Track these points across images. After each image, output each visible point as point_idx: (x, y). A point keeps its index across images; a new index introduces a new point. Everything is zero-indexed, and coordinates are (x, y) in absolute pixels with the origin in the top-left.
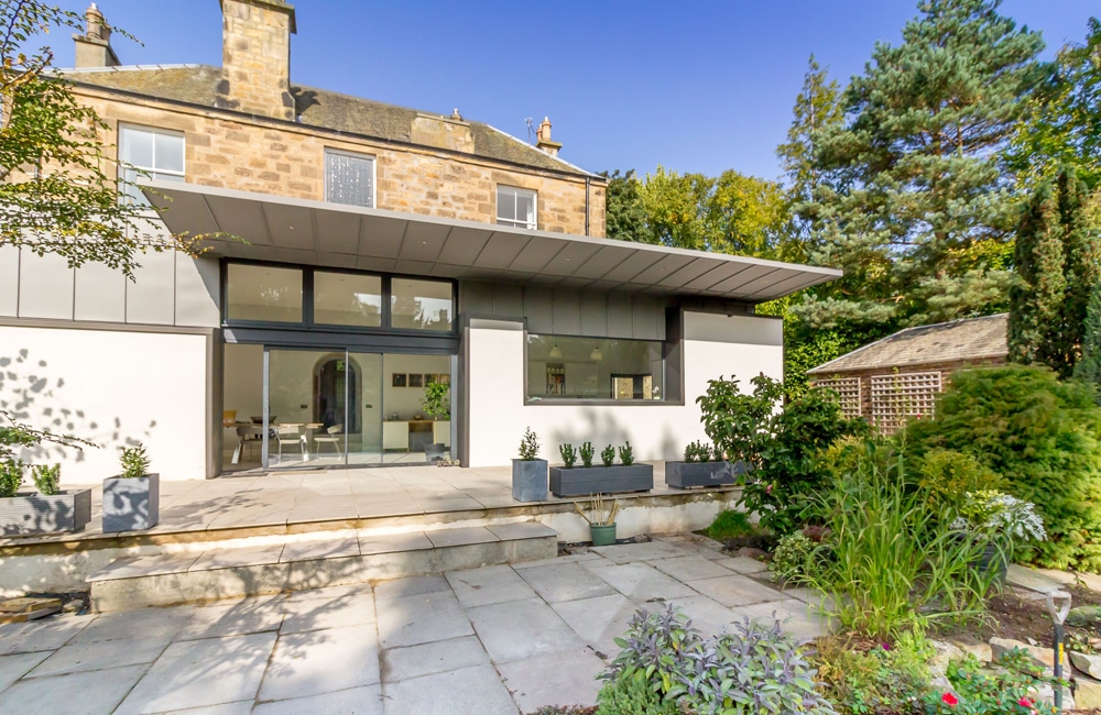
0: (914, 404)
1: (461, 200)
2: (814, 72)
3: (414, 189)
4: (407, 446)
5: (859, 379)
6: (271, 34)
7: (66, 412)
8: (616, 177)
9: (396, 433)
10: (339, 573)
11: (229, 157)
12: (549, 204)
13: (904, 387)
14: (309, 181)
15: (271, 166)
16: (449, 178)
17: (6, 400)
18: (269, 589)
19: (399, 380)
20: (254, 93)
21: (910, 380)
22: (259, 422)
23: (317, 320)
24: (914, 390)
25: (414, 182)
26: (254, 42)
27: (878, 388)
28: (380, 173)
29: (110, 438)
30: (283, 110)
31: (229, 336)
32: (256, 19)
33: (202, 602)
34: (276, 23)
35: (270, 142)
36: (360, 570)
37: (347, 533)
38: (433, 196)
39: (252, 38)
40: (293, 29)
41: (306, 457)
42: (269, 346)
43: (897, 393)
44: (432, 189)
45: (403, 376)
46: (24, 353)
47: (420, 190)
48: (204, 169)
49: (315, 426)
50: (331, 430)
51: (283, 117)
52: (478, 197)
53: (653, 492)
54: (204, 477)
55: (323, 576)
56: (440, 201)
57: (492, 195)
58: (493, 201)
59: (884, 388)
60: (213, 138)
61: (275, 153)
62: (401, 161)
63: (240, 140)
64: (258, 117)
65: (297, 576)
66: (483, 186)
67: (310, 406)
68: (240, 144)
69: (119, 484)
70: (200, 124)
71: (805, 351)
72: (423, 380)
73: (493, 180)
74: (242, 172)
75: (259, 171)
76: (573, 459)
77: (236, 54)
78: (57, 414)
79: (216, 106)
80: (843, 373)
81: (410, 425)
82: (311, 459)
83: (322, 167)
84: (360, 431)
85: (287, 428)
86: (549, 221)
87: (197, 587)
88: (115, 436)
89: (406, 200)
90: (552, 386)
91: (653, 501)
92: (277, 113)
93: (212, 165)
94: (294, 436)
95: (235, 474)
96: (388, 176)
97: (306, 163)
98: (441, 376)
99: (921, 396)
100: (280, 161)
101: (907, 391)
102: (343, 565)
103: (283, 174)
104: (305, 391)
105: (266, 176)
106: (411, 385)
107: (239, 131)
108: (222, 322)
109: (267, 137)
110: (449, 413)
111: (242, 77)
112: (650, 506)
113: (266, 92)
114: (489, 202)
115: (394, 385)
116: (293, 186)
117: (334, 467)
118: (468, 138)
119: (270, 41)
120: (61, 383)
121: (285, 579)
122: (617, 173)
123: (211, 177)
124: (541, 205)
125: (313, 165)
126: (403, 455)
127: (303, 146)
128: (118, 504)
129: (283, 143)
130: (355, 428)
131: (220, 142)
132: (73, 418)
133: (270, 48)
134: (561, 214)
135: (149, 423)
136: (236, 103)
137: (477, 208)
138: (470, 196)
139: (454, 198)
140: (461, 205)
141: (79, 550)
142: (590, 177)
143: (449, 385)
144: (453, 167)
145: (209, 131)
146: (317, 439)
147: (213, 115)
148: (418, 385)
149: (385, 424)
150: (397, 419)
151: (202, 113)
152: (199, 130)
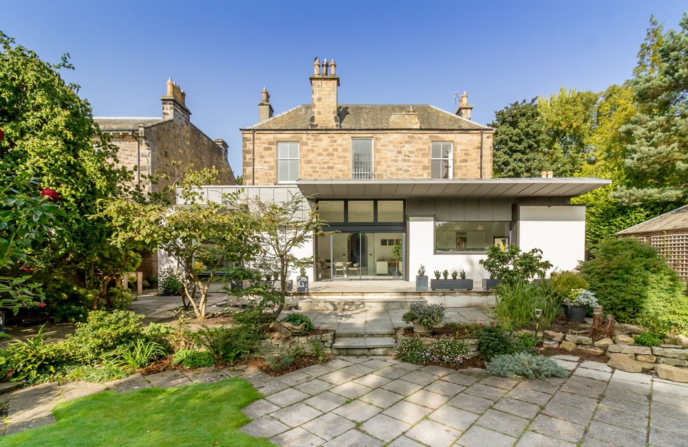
0: (674, 253)
1: (413, 152)
2: (654, 27)
3: (391, 151)
4: (387, 273)
5: (645, 238)
6: (330, 91)
8: (524, 104)
9: (382, 267)
10: (358, 307)
11: (315, 149)
12: (459, 148)
13: (669, 243)
14: (345, 154)
15: (331, 150)
16: (407, 142)
18: (339, 309)
19: (384, 243)
20: (324, 119)
21: (673, 238)
22: (329, 261)
23: (350, 221)
24: (674, 245)
25: (391, 147)
26: (324, 96)
27: (655, 243)
28: (375, 145)
30: (335, 124)
32: (324, 86)
34: (332, 86)
35: (330, 139)
36: (364, 307)
37: (359, 297)
38: (399, 152)
39: (323, 95)
40: (338, 85)
41: (345, 276)
43: (665, 246)
44: (399, 149)
45: (386, 240)
47: (393, 151)
48: (306, 155)
49: (349, 263)
50: (355, 265)
51: (335, 128)
52: (422, 150)
53: (473, 290)
54: (313, 281)
55: (354, 308)
56: (403, 155)
57: (429, 147)
58: (429, 151)
59: (658, 243)
60: (309, 142)
61: (332, 144)
62: (384, 138)
63: (319, 141)
64: (326, 130)
65: (346, 307)
66: (424, 143)
67: (347, 255)
68: (319, 143)
70: (304, 137)
71: (621, 220)
72: (395, 242)
73: (430, 139)
74: (320, 155)
75: (326, 153)
76: (440, 276)
77: (317, 103)
79: (310, 128)
80: (636, 234)
81: (388, 263)
82: (347, 276)
83: (350, 147)
84: (367, 266)
85: (339, 264)
86: (459, 157)
89: (387, 157)
90: (459, 244)
91: (473, 294)
92: (333, 126)
93: (309, 153)
94: (342, 267)
95: (323, 281)
96: (379, 146)
97: (344, 146)
98: (400, 240)
99: (679, 248)
100: (334, 147)
101: (671, 245)
102: (360, 305)
103: (335, 153)
104: (344, 247)
105: (329, 155)
106: (389, 244)
107: (319, 137)
109: (329, 137)
111: (319, 113)
112: (471, 295)
113: (328, 117)
114: (427, 151)
115: (382, 245)
116: (339, 157)
117: (356, 280)
118: (417, 120)
119: (330, 95)
121: (343, 307)
122: (524, 101)
123: (308, 159)
124: (455, 149)
125: (347, 147)
126: (385, 276)
127: (343, 139)
128: (301, 284)
129: (335, 139)
130: (364, 264)
131: (311, 143)
133: (330, 98)
134: (466, 152)
136: (317, 125)
137: (421, 155)
138: (417, 150)
139: (410, 152)
140: (413, 155)
141: (293, 295)
142: (484, 129)
143: (402, 245)
144: (409, 137)
145: (308, 139)
146: (350, 269)
147: (309, 132)
148: (392, 244)
149: (377, 262)
150: (383, 260)
151: (305, 132)
152: (304, 140)
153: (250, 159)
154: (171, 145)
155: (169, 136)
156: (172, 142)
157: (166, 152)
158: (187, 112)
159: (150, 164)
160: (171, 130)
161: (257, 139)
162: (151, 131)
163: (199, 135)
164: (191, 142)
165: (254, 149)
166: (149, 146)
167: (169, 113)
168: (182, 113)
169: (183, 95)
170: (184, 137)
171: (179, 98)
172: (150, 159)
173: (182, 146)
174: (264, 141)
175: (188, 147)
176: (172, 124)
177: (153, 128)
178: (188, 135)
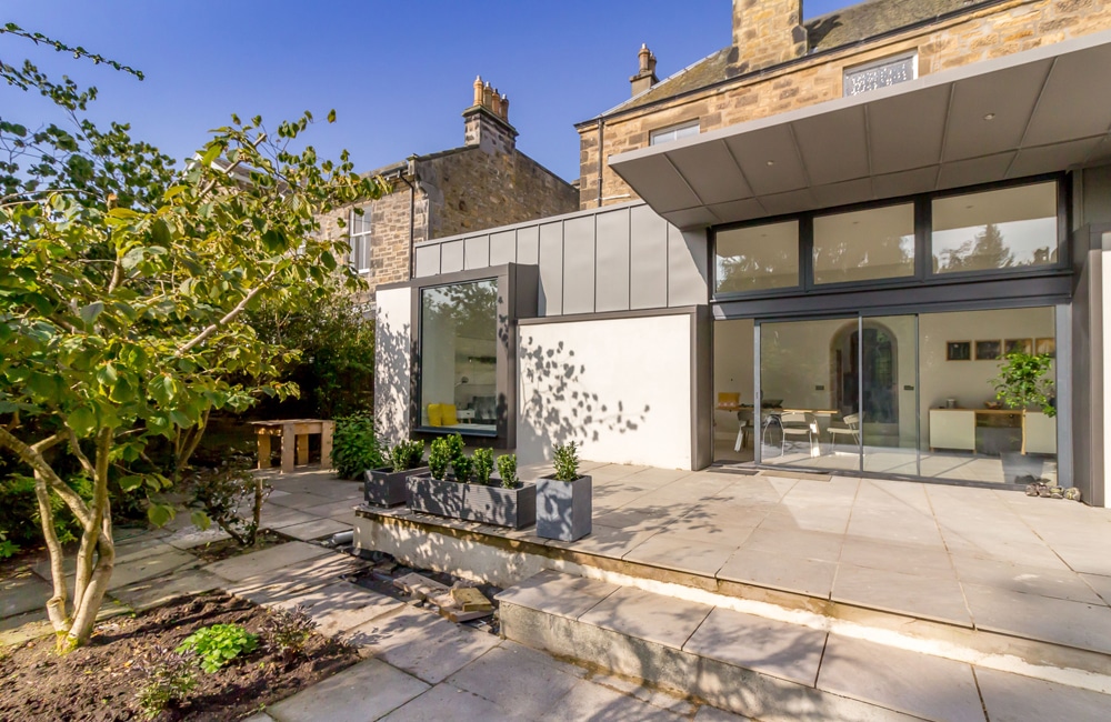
4: (973, 448)
7: (586, 395)
9: (958, 427)
10: (778, 705)
17: (552, 385)
18: (671, 684)
19: (958, 351)
20: (763, 46)
23: (818, 280)
29: (615, 421)
30: (794, 48)
31: (719, 312)
33: (591, 671)
35: (779, 92)
36: (816, 715)
37: (810, 620)
41: (815, 450)
42: (760, 319)
45: (966, 345)
46: (561, 344)
49: (829, 414)
50: (849, 420)
51: (794, 56)
54: (690, 469)
55: (751, 699)
60: (724, 112)
61: (785, 101)
62: (959, 38)
63: (749, 104)
64: (767, 70)
65: (711, 682)
68: (748, 108)
69: (549, 486)
70: (712, 105)
72: (1003, 348)
77: (745, 14)
78: (581, 397)
79: (725, 78)
81: (978, 417)
82: (824, 453)
84: (896, 421)
85: (792, 415)
87: (589, 645)
88: (619, 420)
92: (787, 55)
94: (801, 425)
95: (725, 467)
96: (936, 68)
97: (821, 98)
98: (1038, 341)
100: (790, 108)
102: (786, 692)
104: (822, 369)
106: (979, 357)
107: (748, 94)
108: (710, 297)
109: (776, 88)
110: (1052, 402)
111: (751, 35)
113: (775, 38)
115: (949, 358)
120: (583, 370)
121: (692, 678)
125: (829, 97)
126: (965, 460)
127: (816, 80)
128: (549, 507)
129: (793, 86)
131: (730, 114)
132: (591, 401)
135: (644, 408)
136: (745, 66)
141: (519, 550)
143: (1053, 355)
145: (720, 107)
146: (830, 430)
147: (723, 89)
148: (993, 356)
149: (934, 414)
150: (956, 406)
151: (713, 92)
152: (712, 110)
153: (594, 183)
154: (474, 190)
155: (468, 173)
156: (475, 184)
157: (462, 202)
158: (512, 133)
159: (427, 223)
160: (475, 163)
161: (609, 137)
162: (430, 165)
163: (534, 170)
164: (517, 184)
165: (601, 159)
166: (425, 192)
167: (474, 135)
168: (498, 133)
169: (505, 103)
170: (502, 175)
171: (495, 109)
172: (427, 215)
173: (498, 190)
174: (622, 138)
175: (510, 192)
176: (476, 151)
177: (435, 161)
178: (511, 172)
